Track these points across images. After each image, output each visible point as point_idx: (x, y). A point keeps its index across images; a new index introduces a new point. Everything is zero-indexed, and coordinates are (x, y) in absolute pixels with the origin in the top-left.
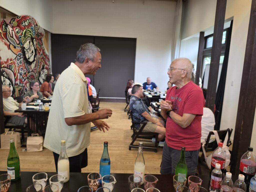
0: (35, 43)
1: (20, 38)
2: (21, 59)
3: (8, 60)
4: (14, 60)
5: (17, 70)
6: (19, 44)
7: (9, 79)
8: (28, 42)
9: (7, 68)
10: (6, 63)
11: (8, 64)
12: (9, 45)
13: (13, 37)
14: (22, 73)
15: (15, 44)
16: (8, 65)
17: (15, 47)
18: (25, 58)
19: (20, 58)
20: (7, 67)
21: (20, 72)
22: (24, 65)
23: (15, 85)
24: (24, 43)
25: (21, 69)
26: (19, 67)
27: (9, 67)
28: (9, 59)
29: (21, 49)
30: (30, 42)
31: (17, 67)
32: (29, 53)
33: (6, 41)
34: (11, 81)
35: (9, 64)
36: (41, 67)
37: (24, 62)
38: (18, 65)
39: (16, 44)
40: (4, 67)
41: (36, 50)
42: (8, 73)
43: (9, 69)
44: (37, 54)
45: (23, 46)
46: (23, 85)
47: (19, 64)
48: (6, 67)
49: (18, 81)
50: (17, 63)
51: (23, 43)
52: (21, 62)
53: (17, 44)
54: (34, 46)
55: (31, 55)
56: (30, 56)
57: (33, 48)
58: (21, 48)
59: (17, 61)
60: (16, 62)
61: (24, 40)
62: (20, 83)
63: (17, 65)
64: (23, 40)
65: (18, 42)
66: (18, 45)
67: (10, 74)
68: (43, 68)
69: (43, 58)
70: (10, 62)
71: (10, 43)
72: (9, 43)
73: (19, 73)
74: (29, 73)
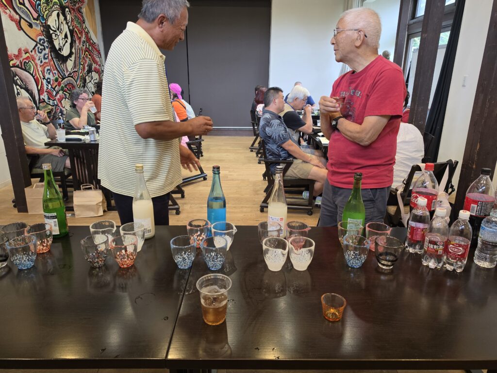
0: (69, 17)
1: (39, 7)
2: (45, 49)
3: (20, 50)
4: (31, 51)
5: (40, 72)
6: (37, 19)
7: (27, 90)
8: (55, 13)
9: (21, 68)
10: (17, 57)
11: (21, 59)
12: (20, 22)
13: (24, 4)
14: (50, 79)
15: (30, 19)
16: (21, 63)
17: (30, 26)
18: (53, 48)
19: (43, 47)
20: (20, 66)
21: (47, 76)
22: (52, 62)
23: (39, 103)
24: (47, 15)
25: (48, 70)
26: (43, 66)
27: (24, 67)
28: (23, 49)
29: (42, 28)
30: (58, 15)
31: (39, 66)
32: (60, 38)
33: (13, 13)
34: (31, 94)
35: (23, 59)
36: (86, 68)
37: (51, 55)
38: (41, 62)
39: (32, 18)
40: (14, 66)
41: (72, 32)
42: (23, 77)
43: (25, 70)
44: (75, 41)
45: (45, 23)
46: (56, 104)
47: (42, 59)
48: (17, 67)
49: (45, 93)
50: (39, 59)
51: (45, 16)
52: (46, 57)
53: (34, 19)
54: (67, 23)
55: (64, 44)
56: (61, 45)
57: (65, 29)
58: (43, 26)
59: (39, 55)
60: (37, 56)
61: (46, 11)
62: (49, 99)
63: (38, 62)
64: (44, 10)
65: (35, 15)
66: (36, 21)
67: (27, 80)
68: (90, 71)
69: (87, 50)
70: (25, 56)
71: (21, 17)
72: (17, 17)
73: (44, 78)
74: (63, 79)
